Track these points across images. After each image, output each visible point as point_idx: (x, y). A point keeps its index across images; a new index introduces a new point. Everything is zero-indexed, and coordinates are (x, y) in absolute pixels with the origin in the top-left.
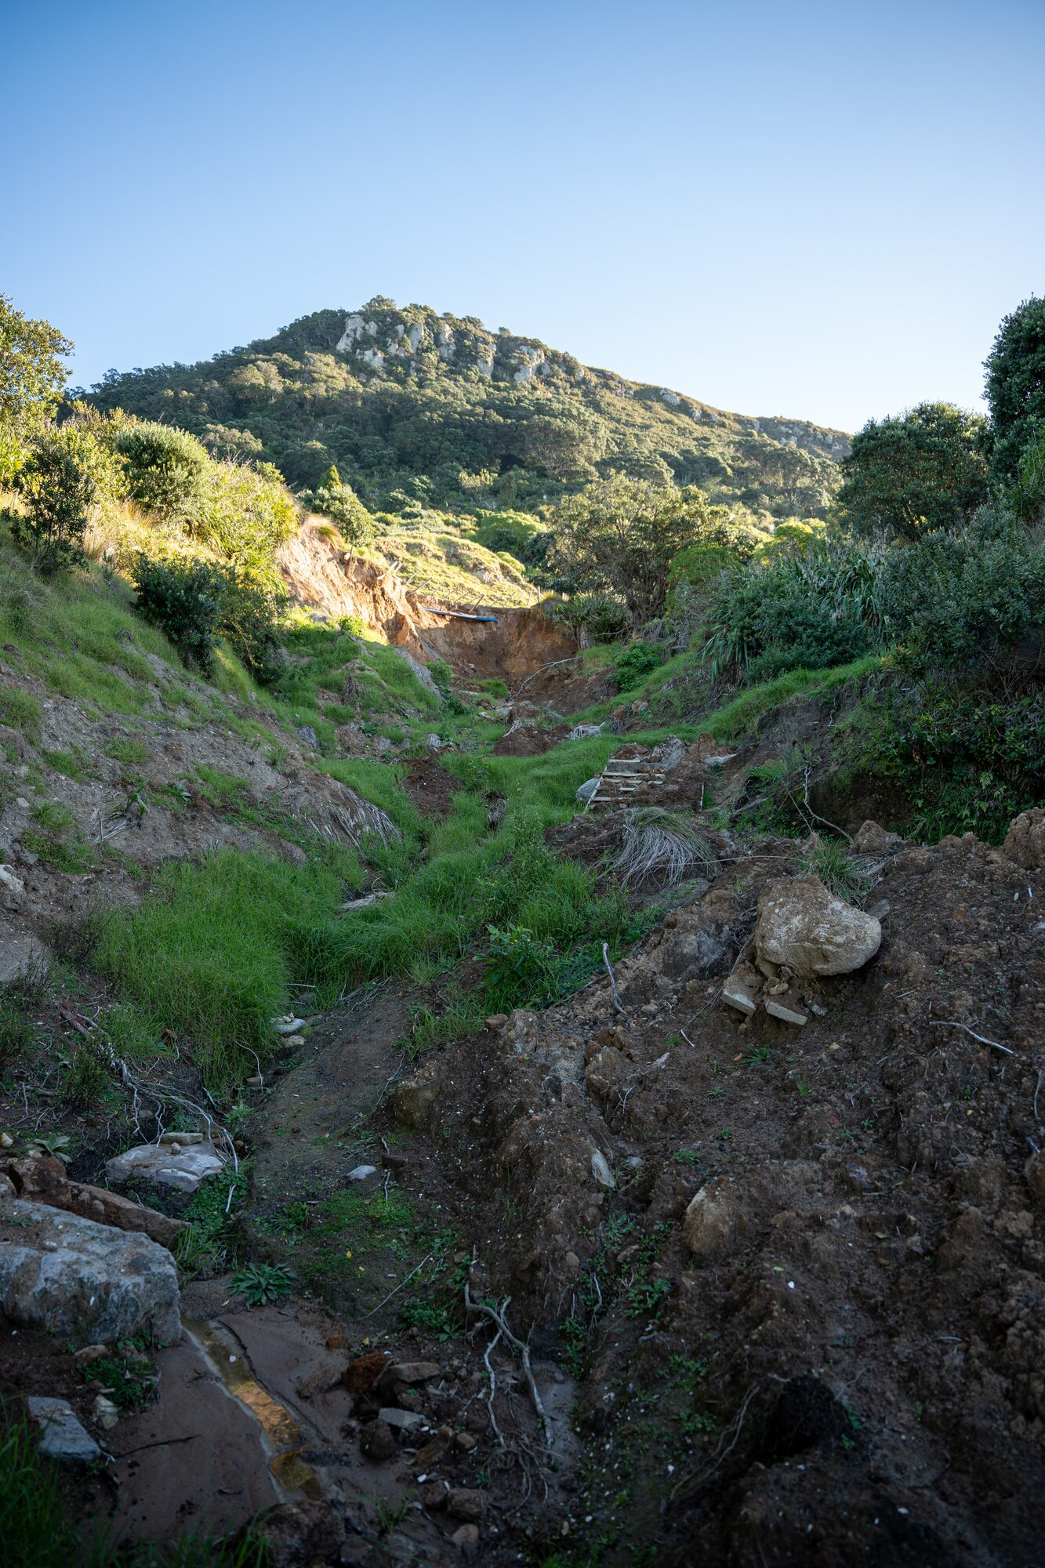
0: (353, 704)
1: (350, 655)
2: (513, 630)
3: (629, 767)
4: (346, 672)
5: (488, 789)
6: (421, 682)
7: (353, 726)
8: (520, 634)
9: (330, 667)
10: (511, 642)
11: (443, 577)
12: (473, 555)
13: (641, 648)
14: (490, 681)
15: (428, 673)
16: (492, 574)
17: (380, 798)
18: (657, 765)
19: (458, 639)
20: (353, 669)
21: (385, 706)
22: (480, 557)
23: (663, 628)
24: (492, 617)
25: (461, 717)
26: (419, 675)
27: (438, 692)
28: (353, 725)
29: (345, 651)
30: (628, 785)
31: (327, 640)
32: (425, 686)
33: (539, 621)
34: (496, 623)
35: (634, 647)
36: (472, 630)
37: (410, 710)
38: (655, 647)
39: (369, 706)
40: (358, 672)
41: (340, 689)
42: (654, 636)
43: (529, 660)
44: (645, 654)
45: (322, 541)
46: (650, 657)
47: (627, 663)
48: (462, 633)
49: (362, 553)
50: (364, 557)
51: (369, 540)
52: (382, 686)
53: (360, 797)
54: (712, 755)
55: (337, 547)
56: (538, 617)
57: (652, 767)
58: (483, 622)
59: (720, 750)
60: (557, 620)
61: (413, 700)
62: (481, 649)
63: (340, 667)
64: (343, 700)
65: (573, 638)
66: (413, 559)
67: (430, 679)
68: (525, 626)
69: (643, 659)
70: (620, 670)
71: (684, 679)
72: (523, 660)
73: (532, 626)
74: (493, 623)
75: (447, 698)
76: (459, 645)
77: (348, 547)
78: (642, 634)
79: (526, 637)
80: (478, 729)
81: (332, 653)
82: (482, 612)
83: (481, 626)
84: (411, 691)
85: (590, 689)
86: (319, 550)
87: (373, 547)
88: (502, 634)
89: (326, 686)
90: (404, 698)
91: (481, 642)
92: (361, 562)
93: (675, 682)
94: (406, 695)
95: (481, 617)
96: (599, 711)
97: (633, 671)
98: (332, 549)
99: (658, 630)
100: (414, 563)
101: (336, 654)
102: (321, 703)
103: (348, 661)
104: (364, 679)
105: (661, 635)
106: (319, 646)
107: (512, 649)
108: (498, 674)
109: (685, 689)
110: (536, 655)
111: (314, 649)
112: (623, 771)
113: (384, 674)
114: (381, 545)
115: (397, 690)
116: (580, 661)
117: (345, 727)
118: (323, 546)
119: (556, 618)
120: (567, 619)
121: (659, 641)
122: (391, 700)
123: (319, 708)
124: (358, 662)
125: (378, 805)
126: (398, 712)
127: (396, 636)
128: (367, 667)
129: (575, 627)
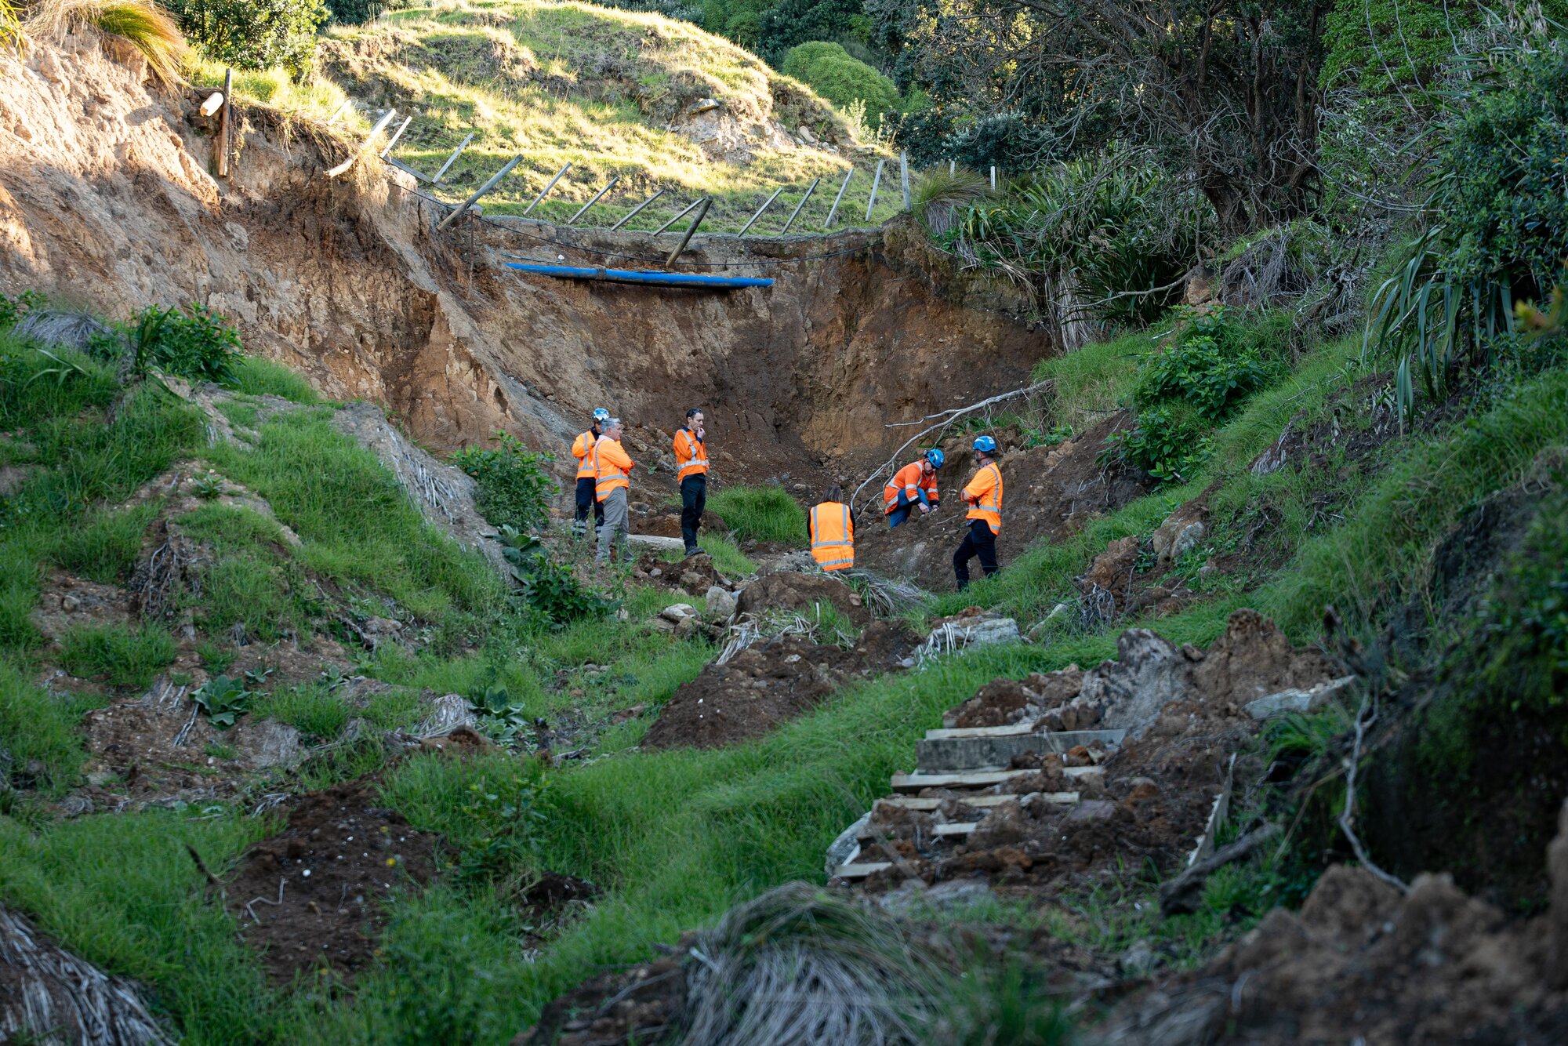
0: (170, 618)
1: (166, 449)
2: (830, 311)
3: (991, 750)
4: (148, 509)
5: (533, 869)
6: (430, 521)
7: (167, 695)
8: (850, 321)
9: (96, 494)
10: (822, 351)
11: (572, 151)
12: (678, 63)
13: (1218, 333)
14: (742, 493)
15: (460, 485)
16: (746, 122)
17: (122, 938)
18: (1086, 734)
19: (637, 359)
20: (174, 495)
21: (288, 615)
22: (698, 68)
23: (1293, 254)
24: (750, 273)
25: (577, 627)
26: (423, 500)
27: (495, 550)
28: (165, 691)
29: (148, 437)
30: (963, 815)
31: (87, 402)
32: (449, 538)
33: (915, 270)
34: (767, 290)
35: (1195, 333)
36: (685, 324)
37: (382, 621)
38: (1265, 323)
39: (228, 620)
40: (195, 503)
41: (126, 570)
42: (1260, 287)
43: (889, 409)
44: (1229, 351)
45: (115, 57)
46: (1245, 360)
47: (1170, 391)
48: (649, 335)
49: (264, 91)
50: (274, 104)
51: (295, 41)
52: (278, 544)
53: (46, 942)
54: (1275, 684)
55: (172, 75)
56: (909, 258)
57: (1069, 743)
58: (722, 291)
59: (1299, 664)
60: (975, 260)
61: (401, 583)
62: (720, 385)
63: (131, 494)
64: (134, 607)
65: (1036, 318)
66: (465, 94)
67: (467, 508)
68: (867, 294)
69: (1223, 370)
70: (1148, 415)
71: (1326, 429)
72: (869, 410)
73: (891, 289)
74: (754, 293)
75: (525, 566)
76: (639, 379)
77: (216, 70)
78: (1220, 284)
79: (872, 329)
80: (630, 664)
81: (101, 445)
82: (714, 259)
83: (714, 306)
84: (389, 554)
85: (1050, 490)
86: (107, 89)
87: (313, 65)
88: (791, 329)
89: (76, 563)
90: (365, 581)
91: (719, 361)
92: (266, 121)
93: (1295, 438)
94: (373, 568)
95: (714, 276)
96: (1051, 566)
97: (1190, 416)
98: (155, 84)
99: (1276, 265)
100: (466, 109)
101: (114, 450)
102: (51, 623)
103: (159, 470)
104: (211, 527)
105: (1290, 282)
106: (57, 425)
107: (826, 375)
108: (780, 467)
109: (1324, 465)
110: (911, 390)
111: (37, 437)
112: (973, 767)
113: (290, 507)
114: (347, 53)
115: (336, 556)
116: (1047, 397)
117: (132, 703)
118: (122, 76)
119: (970, 256)
120: (1009, 253)
121: (1278, 302)
122: (311, 590)
123: (46, 642)
124: (195, 472)
125: (109, 964)
126: (337, 630)
127: (409, 366)
128: (228, 485)
129: (1038, 280)
